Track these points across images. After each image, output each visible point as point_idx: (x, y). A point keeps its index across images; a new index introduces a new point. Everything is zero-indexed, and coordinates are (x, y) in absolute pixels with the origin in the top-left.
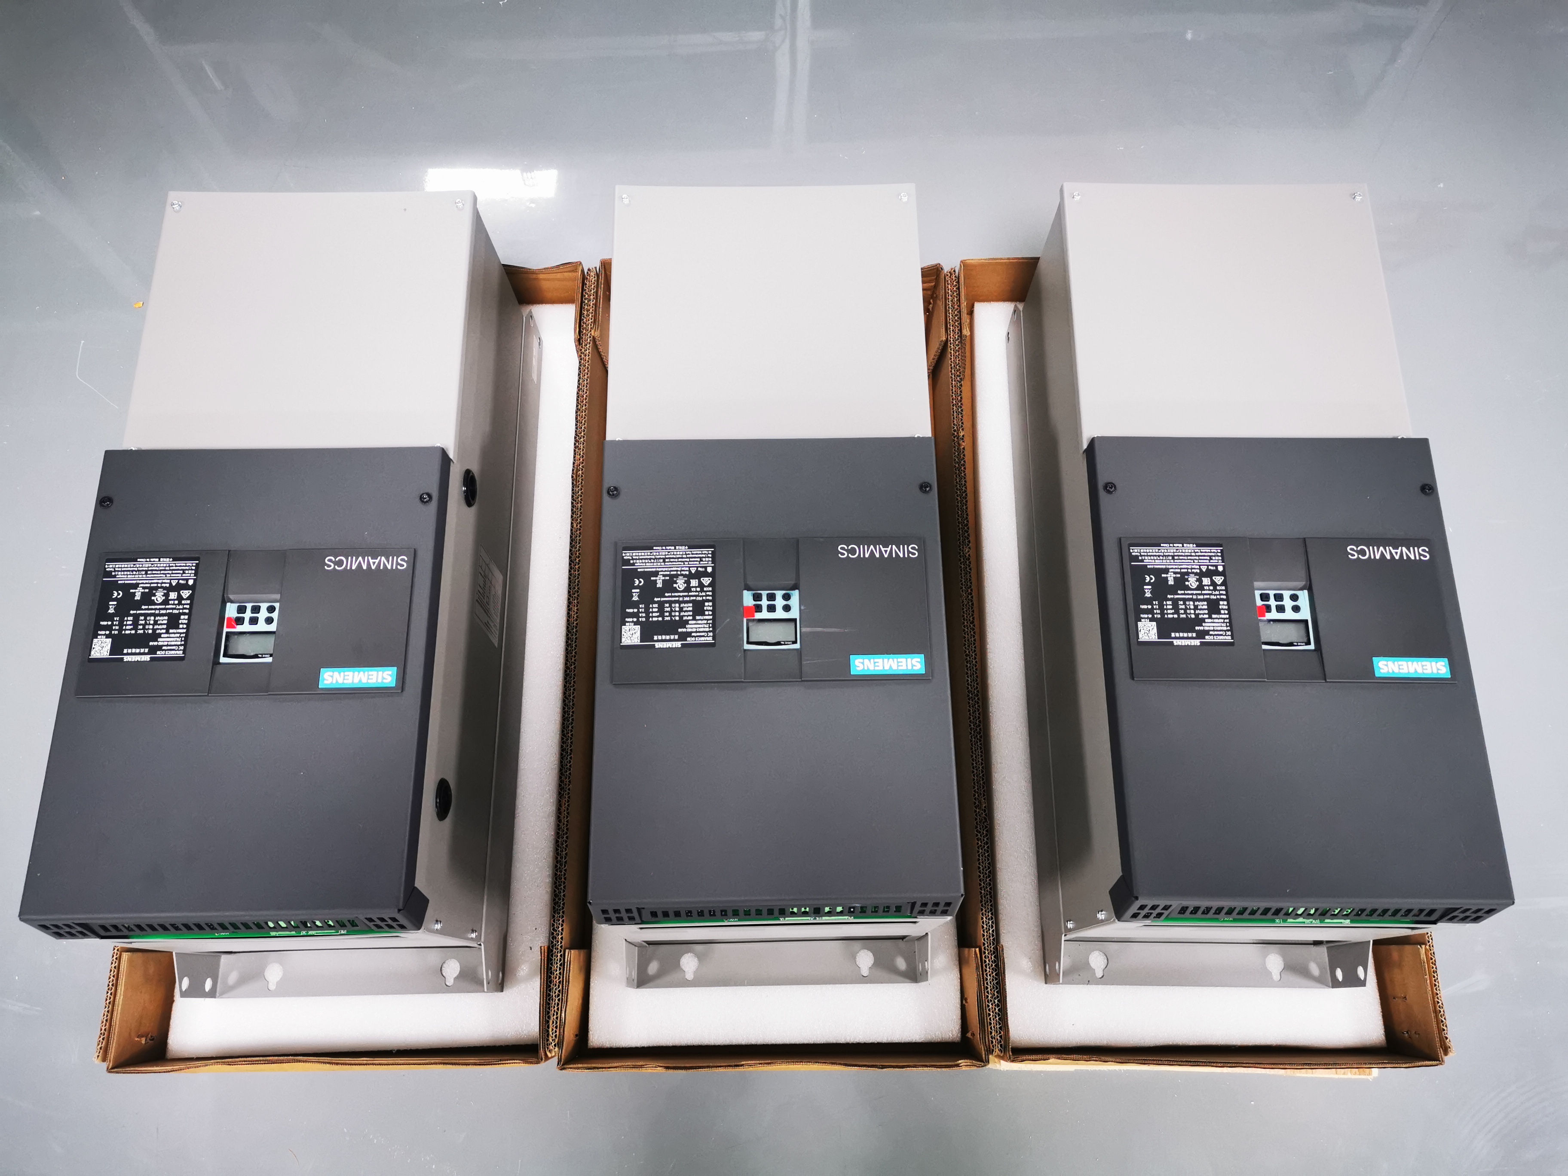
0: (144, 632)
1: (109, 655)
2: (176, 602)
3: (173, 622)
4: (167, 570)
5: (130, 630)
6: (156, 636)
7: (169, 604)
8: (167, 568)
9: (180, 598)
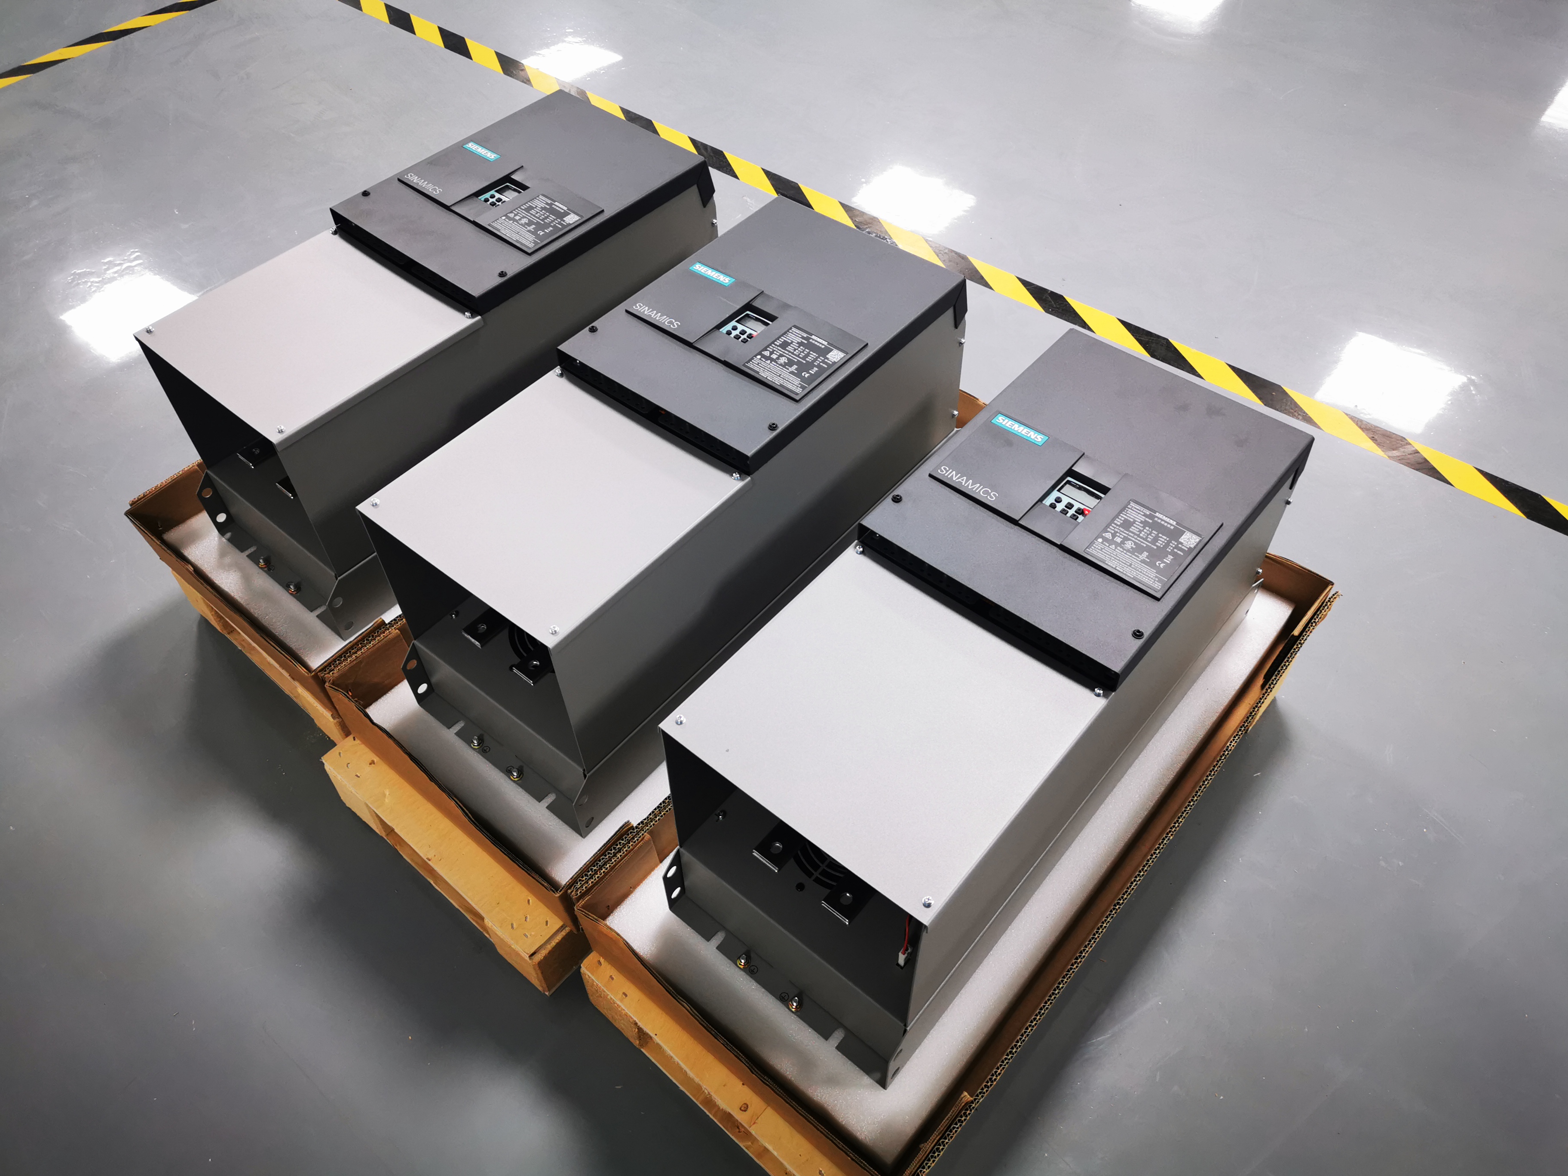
0: (1152, 531)
1: (1185, 532)
2: (1118, 534)
3: (1127, 525)
4: (1113, 557)
5: (1161, 537)
6: (1145, 524)
7: (1124, 536)
8: (1114, 559)
9: (1114, 535)
